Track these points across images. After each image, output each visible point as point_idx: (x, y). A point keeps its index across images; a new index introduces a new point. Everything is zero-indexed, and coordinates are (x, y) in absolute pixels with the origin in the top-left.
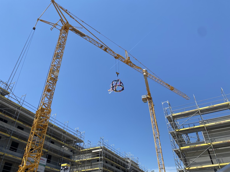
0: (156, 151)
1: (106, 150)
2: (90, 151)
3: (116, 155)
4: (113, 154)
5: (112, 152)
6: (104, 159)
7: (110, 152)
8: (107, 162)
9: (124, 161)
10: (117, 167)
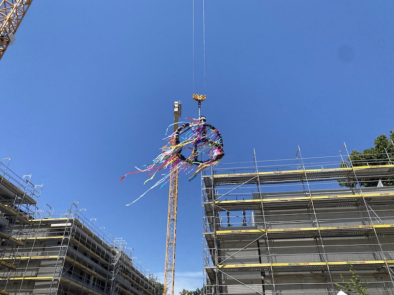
0: (167, 242)
1: (79, 226)
2: (47, 224)
3: (96, 238)
4: (90, 235)
5: (89, 231)
6: (72, 242)
7: (85, 230)
8: (75, 248)
9: (109, 250)
10: (92, 259)
